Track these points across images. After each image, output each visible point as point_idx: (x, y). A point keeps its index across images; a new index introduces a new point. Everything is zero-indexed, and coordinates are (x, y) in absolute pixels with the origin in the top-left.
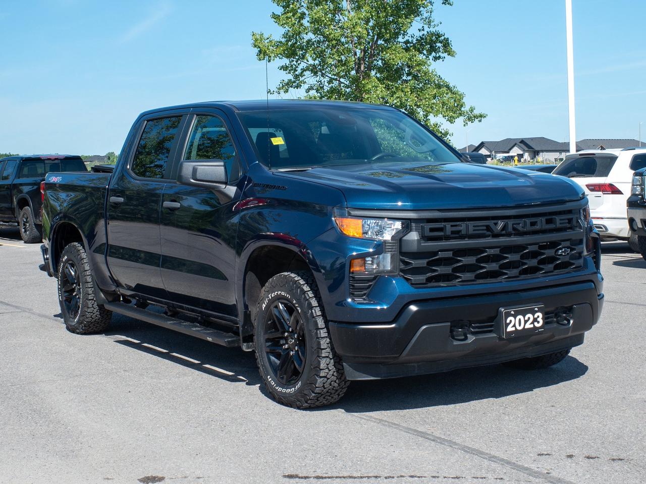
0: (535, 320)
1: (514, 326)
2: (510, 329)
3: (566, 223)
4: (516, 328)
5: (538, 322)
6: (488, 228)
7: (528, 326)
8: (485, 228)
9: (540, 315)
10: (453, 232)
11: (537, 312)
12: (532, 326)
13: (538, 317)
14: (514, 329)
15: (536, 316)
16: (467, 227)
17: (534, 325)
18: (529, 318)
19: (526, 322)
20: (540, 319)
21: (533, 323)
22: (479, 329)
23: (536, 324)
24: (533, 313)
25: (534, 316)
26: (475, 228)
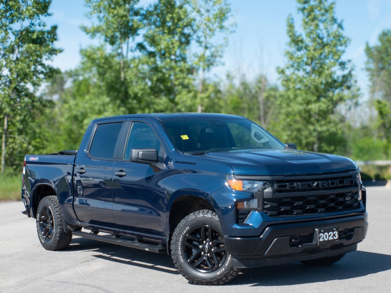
0: (334, 235)
1: (323, 238)
2: (321, 240)
3: (349, 183)
4: (324, 240)
5: (336, 236)
6: (309, 185)
7: (331, 238)
8: (307, 185)
10: (290, 188)
11: (335, 231)
12: (332, 238)
13: (336, 233)
14: (323, 240)
16: (298, 185)
18: (331, 234)
19: (329, 236)
20: (337, 235)
23: (334, 237)
24: (333, 232)
25: (333, 233)
26: (302, 186)
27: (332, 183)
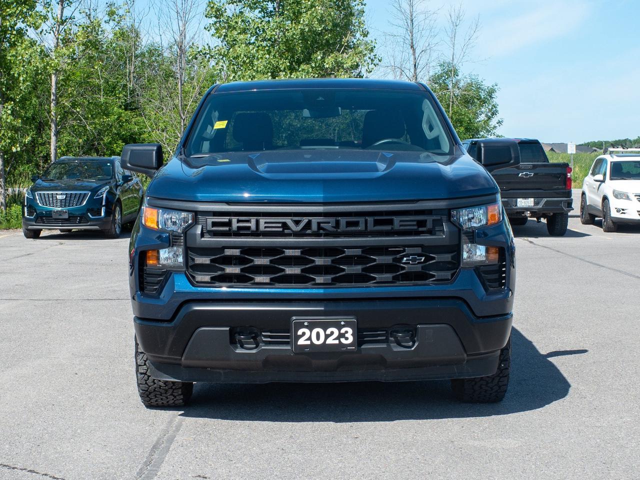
0: (341, 336)
1: (310, 339)
2: (301, 342)
3: (413, 225)
4: (311, 342)
5: (347, 339)
6: (285, 226)
7: (330, 341)
8: (280, 225)
9: (350, 331)
10: (239, 228)
11: (344, 326)
12: (337, 342)
13: (347, 332)
14: (308, 342)
15: (343, 331)
16: (257, 222)
17: (340, 341)
18: (332, 333)
19: (327, 336)
20: (349, 336)
21: (338, 338)
22: (271, 338)
23: (343, 340)
24: (339, 327)
25: (339, 331)
26: (266, 225)
27: (349, 224)
